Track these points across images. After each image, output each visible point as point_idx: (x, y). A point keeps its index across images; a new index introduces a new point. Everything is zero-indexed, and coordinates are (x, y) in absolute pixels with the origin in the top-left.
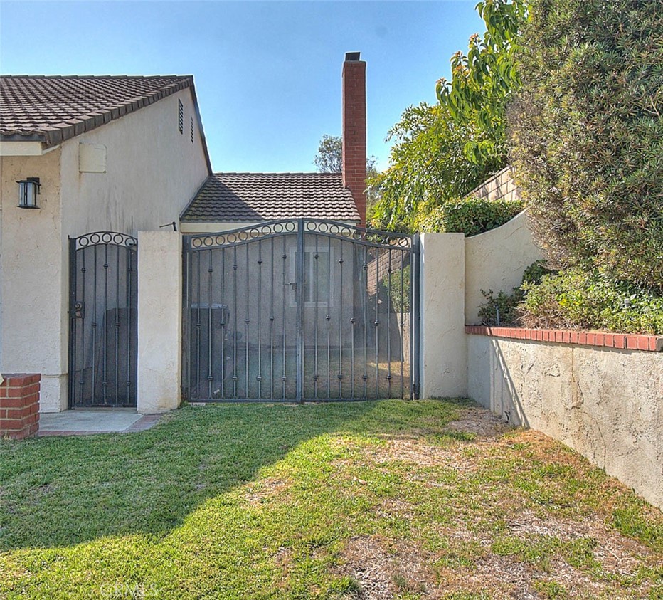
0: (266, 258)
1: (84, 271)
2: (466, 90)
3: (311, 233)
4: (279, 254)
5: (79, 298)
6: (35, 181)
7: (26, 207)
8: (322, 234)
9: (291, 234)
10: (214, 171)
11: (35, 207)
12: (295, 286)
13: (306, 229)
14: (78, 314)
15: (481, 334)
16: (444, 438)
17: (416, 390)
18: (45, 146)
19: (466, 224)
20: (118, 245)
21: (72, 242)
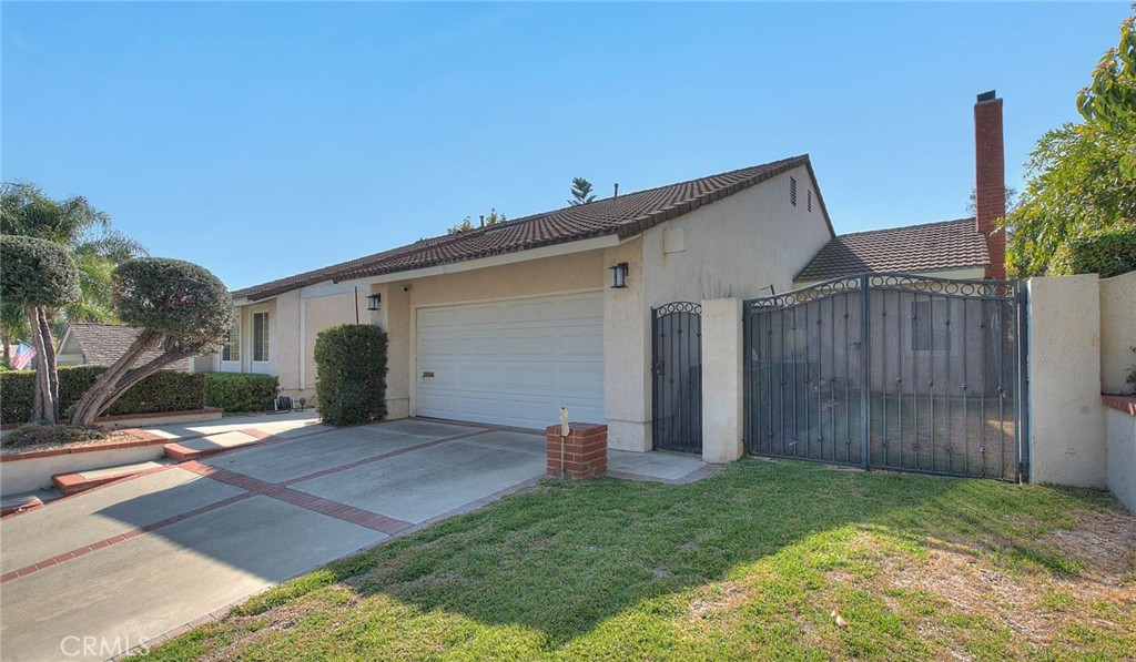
0: (827, 318)
1: (663, 336)
2: (1115, 91)
3: (877, 288)
4: (840, 312)
5: (660, 359)
6: (624, 267)
7: (616, 287)
8: (891, 289)
9: (854, 291)
10: (838, 233)
11: (623, 286)
12: (858, 345)
13: (870, 284)
14: (658, 372)
15: (1121, 409)
16: (1025, 561)
17: (1024, 470)
18: (622, 237)
19: (1107, 261)
20: (689, 313)
21: (654, 312)
